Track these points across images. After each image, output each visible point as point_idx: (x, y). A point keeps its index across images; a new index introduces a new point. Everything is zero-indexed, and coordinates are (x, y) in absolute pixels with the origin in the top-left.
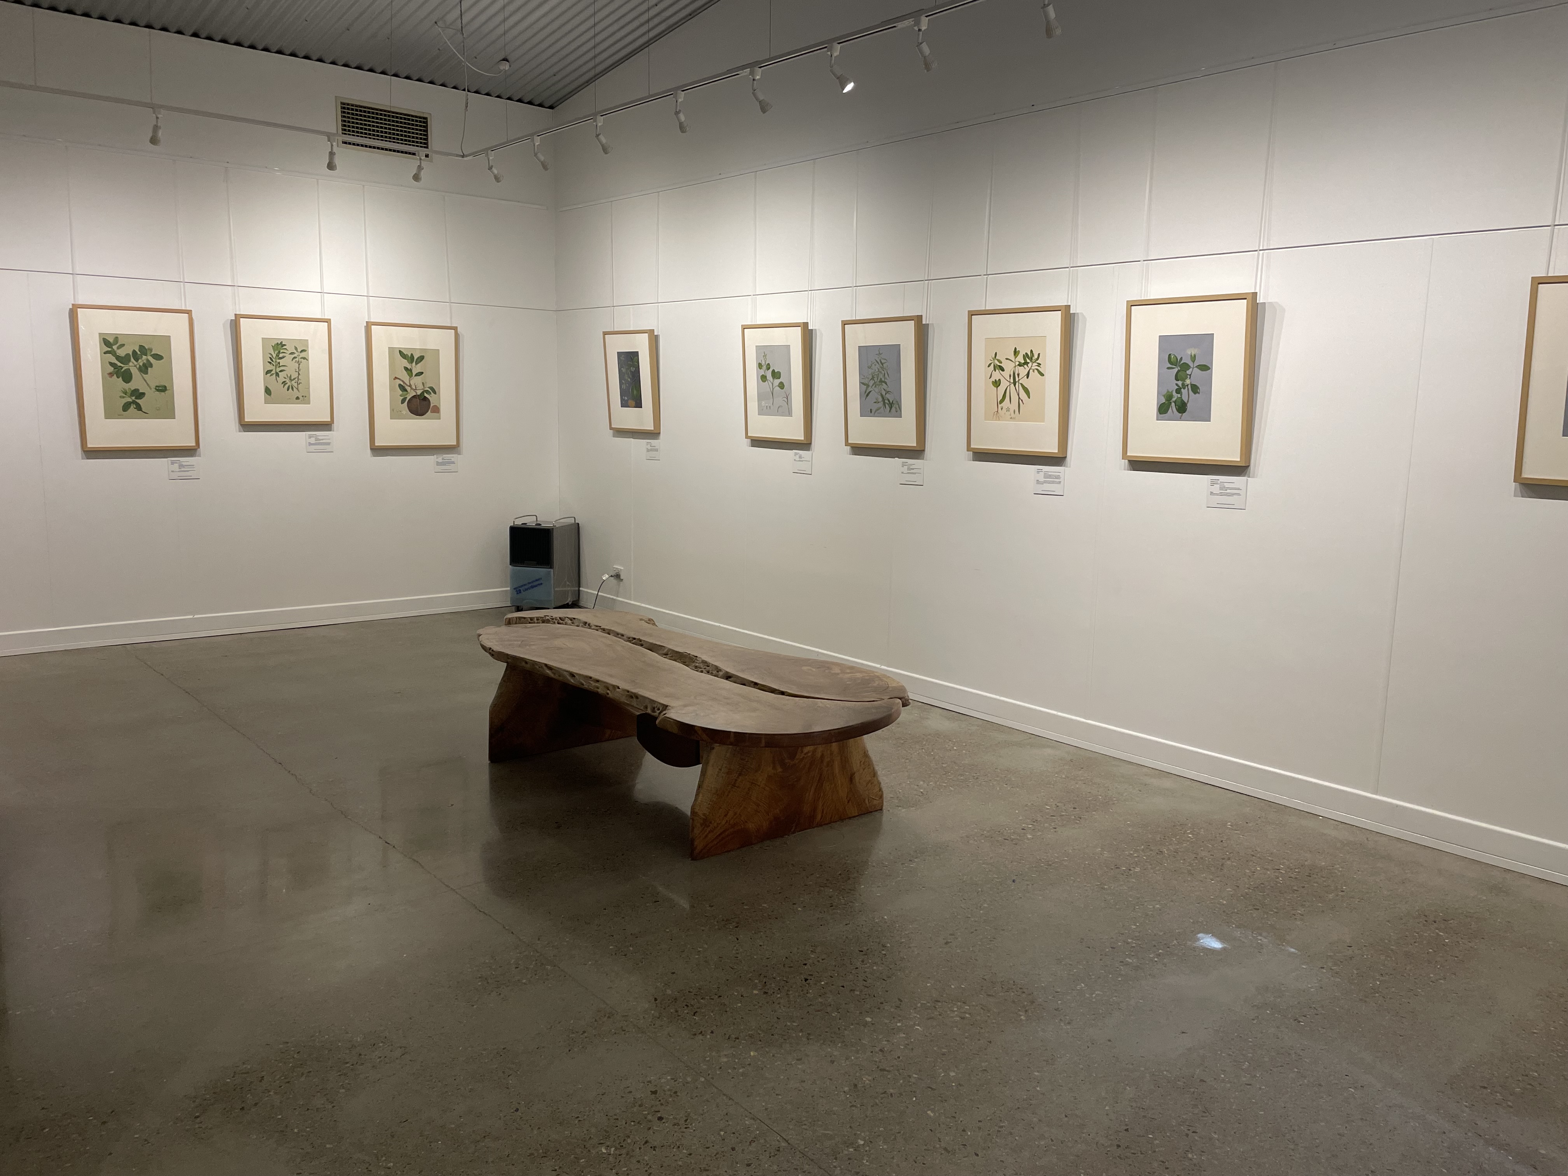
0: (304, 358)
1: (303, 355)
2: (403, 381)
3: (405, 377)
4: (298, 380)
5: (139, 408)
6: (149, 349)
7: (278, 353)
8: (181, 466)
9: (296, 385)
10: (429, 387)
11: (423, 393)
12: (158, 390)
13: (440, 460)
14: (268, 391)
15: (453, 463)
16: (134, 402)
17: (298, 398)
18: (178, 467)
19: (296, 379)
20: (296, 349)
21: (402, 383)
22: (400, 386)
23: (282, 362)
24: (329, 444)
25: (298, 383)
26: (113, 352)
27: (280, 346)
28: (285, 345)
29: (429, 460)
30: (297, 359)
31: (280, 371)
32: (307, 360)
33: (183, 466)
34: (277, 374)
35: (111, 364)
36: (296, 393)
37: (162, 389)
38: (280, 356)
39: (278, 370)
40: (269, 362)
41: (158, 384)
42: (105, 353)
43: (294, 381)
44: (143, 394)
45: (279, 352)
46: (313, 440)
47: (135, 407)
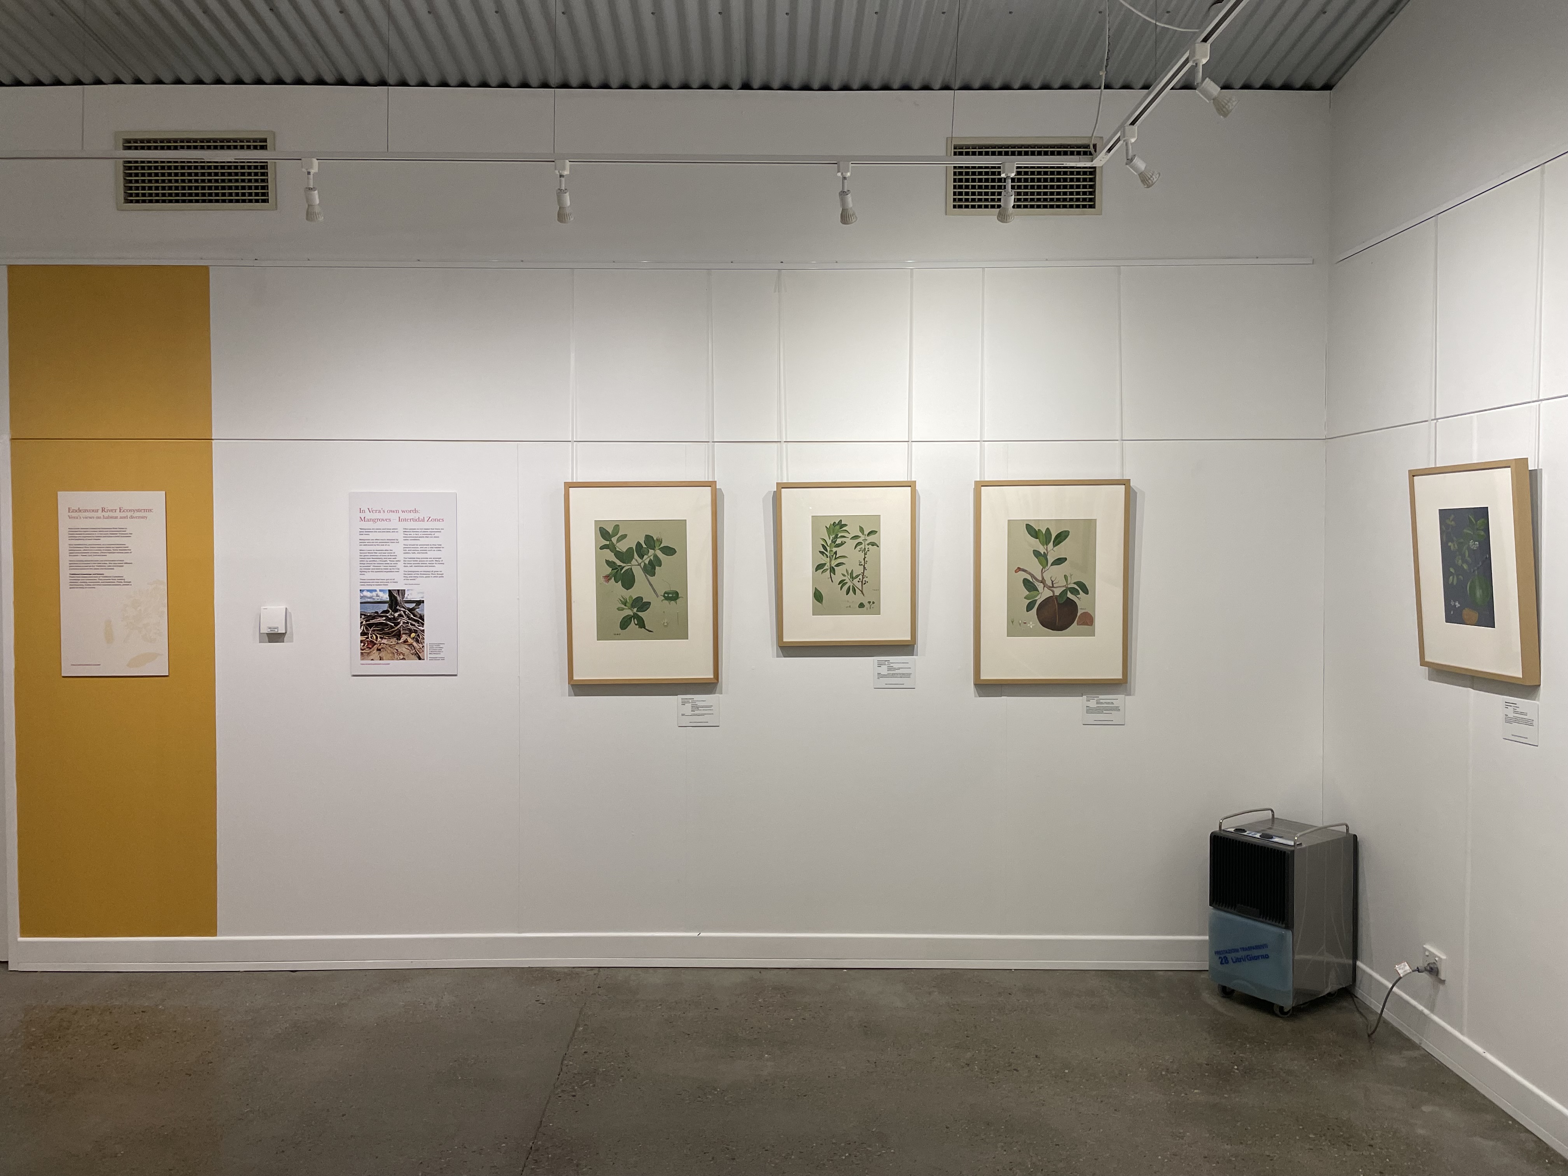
0: (873, 544)
1: (871, 539)
2: (1030, 574)
3: (1035, 567)
4: (863, 578)
5: (641, 624)
6: (657, 540)
7: (834, 538)
8: (695, 707)
9: (859, 585)
10: (1074, 583)
11: (1064, 593)
12: (667, 598)
13: (1093, 704)
14: (818, 596)
15: (1117, 709)
16: (635, 616)
17: (862, 605)
18: (690, 709)
19: (861, 577)
20: (862, 530)
21: (1029, 578)
22: (1026, 582)
23: (840, 551)
24: (908, 676)
25: (862, 582)
26: (611, 547)
27: (838, 527)
28: (846, 525)
29: (1075, 704)
30: (862, 546)
31: (838, 565)
32: (878, 547)
33: (698, 708)
34: (832, 570)
35: (608, 563)
36: (858, 598)
37: (673, 596)
38: (837, 543)
39: (834, 563)
40: (821, 552)
41: (667, 590)
42: (601, 548)
43: (858, 579)
44: (648, 604)
45: (836, 537)
46: (884, 670)
47: (636, 623)
